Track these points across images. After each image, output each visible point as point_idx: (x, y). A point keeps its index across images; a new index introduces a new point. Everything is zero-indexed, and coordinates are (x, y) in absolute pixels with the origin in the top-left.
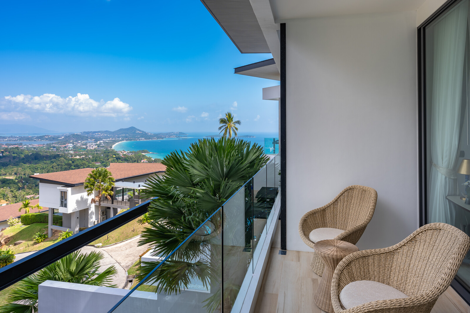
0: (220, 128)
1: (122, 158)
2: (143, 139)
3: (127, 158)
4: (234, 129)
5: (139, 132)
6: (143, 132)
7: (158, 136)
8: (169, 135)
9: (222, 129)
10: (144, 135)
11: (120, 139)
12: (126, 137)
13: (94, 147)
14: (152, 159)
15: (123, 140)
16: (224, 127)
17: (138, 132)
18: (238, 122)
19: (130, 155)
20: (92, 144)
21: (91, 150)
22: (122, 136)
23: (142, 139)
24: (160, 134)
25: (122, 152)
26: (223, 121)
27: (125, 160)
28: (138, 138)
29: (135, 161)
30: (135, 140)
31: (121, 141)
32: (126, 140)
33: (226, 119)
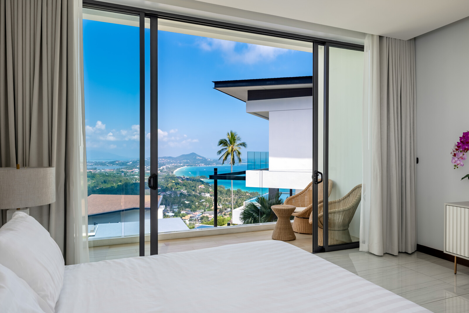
0: (220, 152)
1: (181, 183)
2: (202, 165)
3: (185, 184)
5: (200, 158)
6: (203, 157)
9: (223, 153)
10: (204, 161)
11: (182, 164)
12: (187, 163)
14: (209, 185)
15: (184, 166)
16: (225, 151)
17: (199, 158)
19: (189, 180)
22: (183, 162)
25: (181, 178)
26: (223, 142)
27: (184, 185)
28: (198, 164)
29: (193, 187)
30: (195, 165)
31: (182, 166)
32: (187, 166)
33: (227, 140)
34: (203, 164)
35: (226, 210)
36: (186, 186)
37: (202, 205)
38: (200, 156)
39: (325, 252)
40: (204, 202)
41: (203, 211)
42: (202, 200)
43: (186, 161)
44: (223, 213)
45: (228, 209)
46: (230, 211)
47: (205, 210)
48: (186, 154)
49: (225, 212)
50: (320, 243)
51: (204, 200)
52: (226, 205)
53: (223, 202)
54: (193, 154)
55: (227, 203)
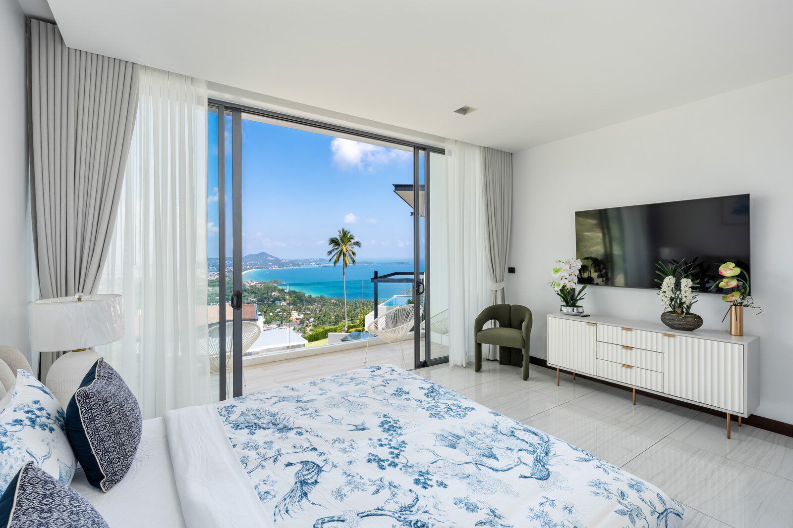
0: (330, 253)
1: (249, 289)
2: (276, 268)
3: (254, 290)
4: (351, 254)
5: (272, 259)
6: (276, 258)
7: (294, 263)
8: (308, 262)
9: (333, 254)
10: (278, 262)
11: (249, 267)
12: (256, 265)
13: (215, 277)
14: (285, 291)
15: (252, 268)
16: (336, 251)
17: (270, 258)
18: (358, 244)
19: (259, 286)
20: (214, 274)
21: (212, 280)
22: (250, 264)
23: (274, 267)
24: (297, 260)
25: (249, 283)
26: (334, 241)
27: (252, 293)
28: (271, 265)
29: (264, 294)
30: (266, 268)
31: (249, 269)
32: (256, 268)
33: (339, 238)
34: (276, 266)
35: (308, 320)
36: (255, 293)
37: (277, 315)
38: (271, 256)
39: (427, 366)
40: (280, 312)
41: (279, 322)
42: (278, 310)
43: (253, 262)
44: (305, 324)
45: (311, 319)
46: (313, 321)
47: (282, 322)
48: (253, 254)
49: (307, 323)
50: (423, 358)
51: (279, 310)
52: (308, 314)
53: (304, 311)
54: (263, 255)
55: (308, 312)
